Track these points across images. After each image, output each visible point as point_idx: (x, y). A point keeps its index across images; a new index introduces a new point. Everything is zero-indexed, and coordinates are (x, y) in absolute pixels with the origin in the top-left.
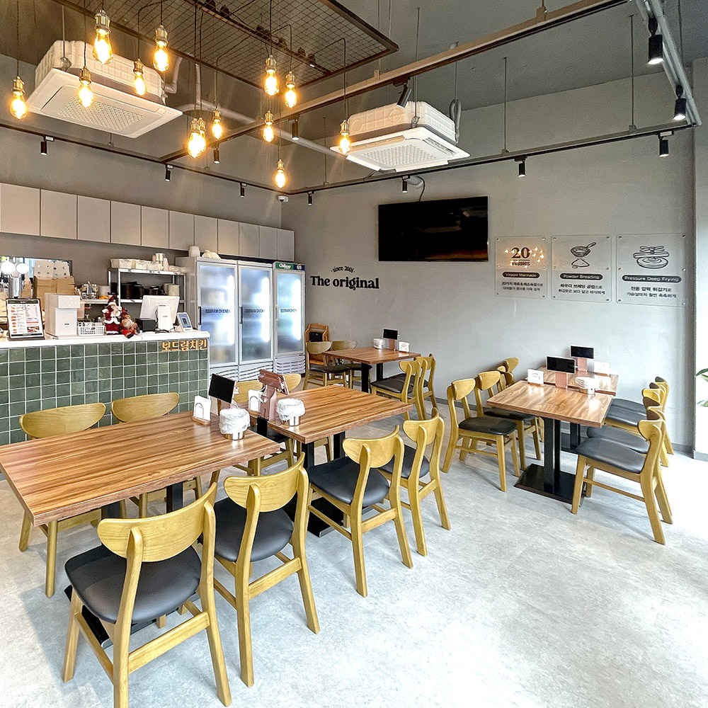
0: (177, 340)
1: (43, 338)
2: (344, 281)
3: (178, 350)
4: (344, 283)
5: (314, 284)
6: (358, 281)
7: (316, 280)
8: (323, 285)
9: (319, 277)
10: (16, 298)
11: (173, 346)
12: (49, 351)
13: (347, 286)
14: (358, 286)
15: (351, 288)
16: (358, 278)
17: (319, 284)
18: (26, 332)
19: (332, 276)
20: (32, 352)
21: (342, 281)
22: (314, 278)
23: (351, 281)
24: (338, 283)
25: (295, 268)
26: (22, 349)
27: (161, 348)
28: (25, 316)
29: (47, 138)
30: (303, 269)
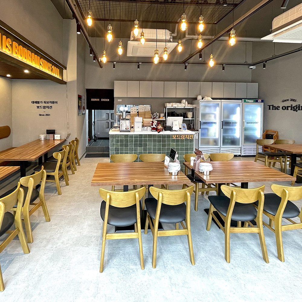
0: (179, 135)
1: (130, 132)
2: (289, 107)
3: (180, 138)
4: (289, 108)
5: (270, 109)
6: (299, 107)
7: (271, 107)
8: (275, 109)
9: (273, 105)
10: (124, 118)
11: (178, 137)
12: (131, 136)
13: (291, 109)
14: (299, 109)
15: (294, 110)
16: (299, 105)
17: (273, 109)
18: (125, 129)
19: (281, 105)
20: (126, 136)
21: (288, 107)
22: (270, 106)
23: (294, 107)
24: (286, 108)
25: (257, 101)
26: (123, 135)
27: (172, 137)
28: (125, 124)
29: (140, 63)
30: (262, 101)
